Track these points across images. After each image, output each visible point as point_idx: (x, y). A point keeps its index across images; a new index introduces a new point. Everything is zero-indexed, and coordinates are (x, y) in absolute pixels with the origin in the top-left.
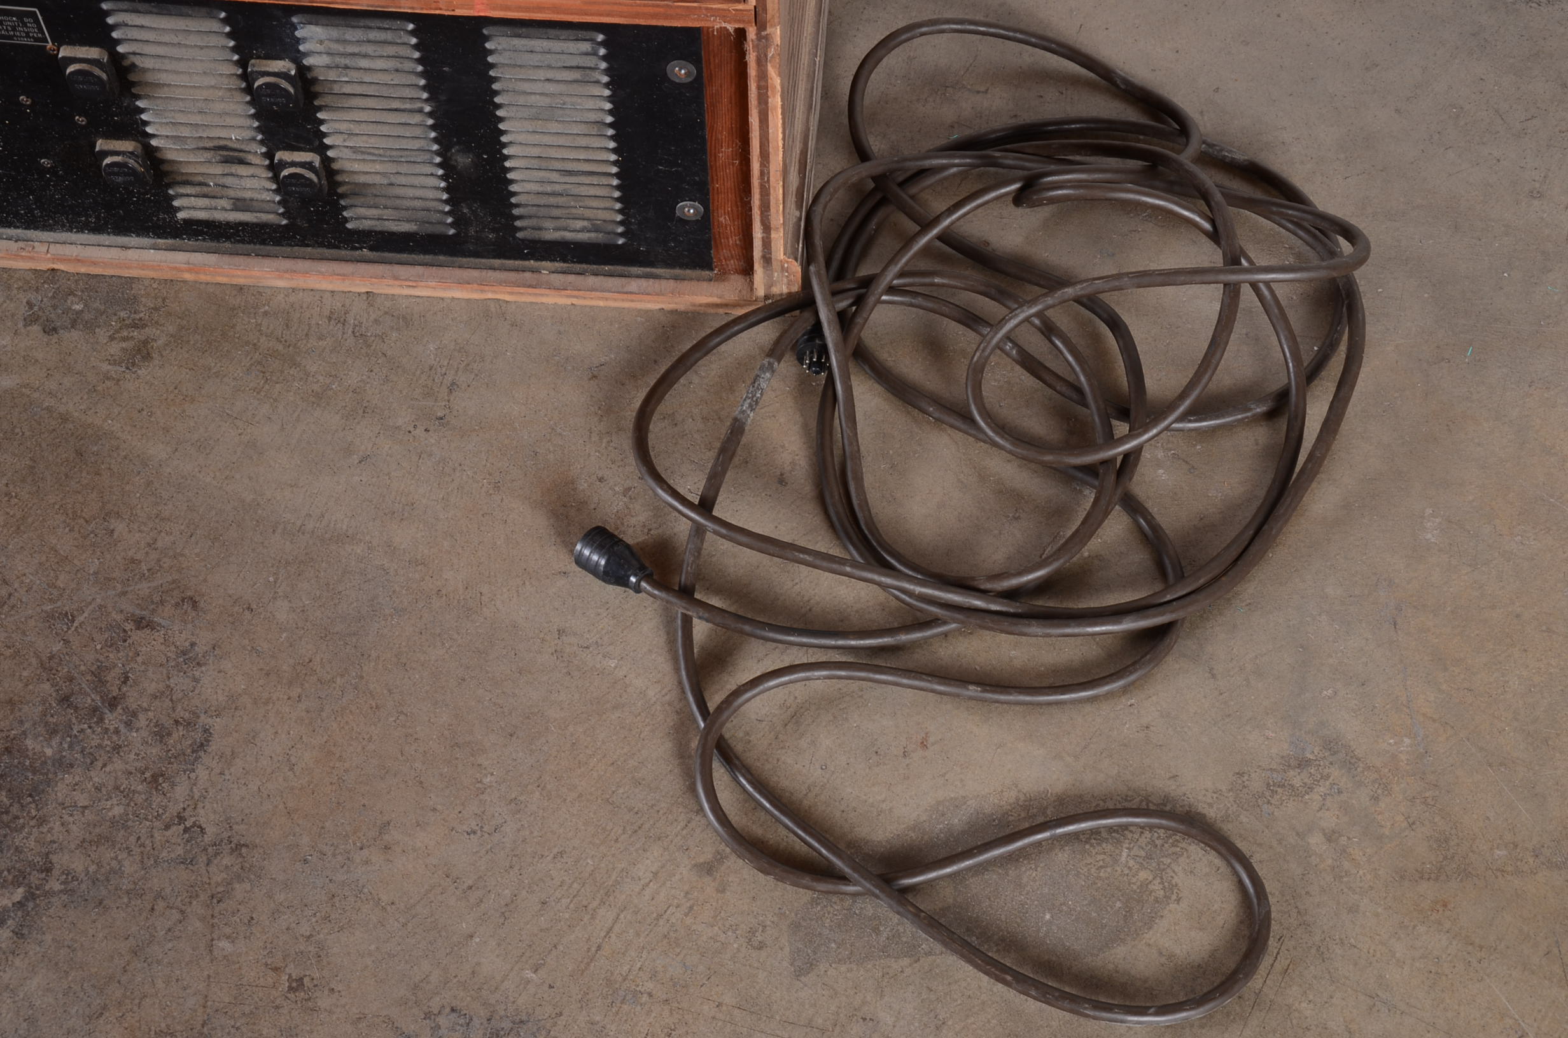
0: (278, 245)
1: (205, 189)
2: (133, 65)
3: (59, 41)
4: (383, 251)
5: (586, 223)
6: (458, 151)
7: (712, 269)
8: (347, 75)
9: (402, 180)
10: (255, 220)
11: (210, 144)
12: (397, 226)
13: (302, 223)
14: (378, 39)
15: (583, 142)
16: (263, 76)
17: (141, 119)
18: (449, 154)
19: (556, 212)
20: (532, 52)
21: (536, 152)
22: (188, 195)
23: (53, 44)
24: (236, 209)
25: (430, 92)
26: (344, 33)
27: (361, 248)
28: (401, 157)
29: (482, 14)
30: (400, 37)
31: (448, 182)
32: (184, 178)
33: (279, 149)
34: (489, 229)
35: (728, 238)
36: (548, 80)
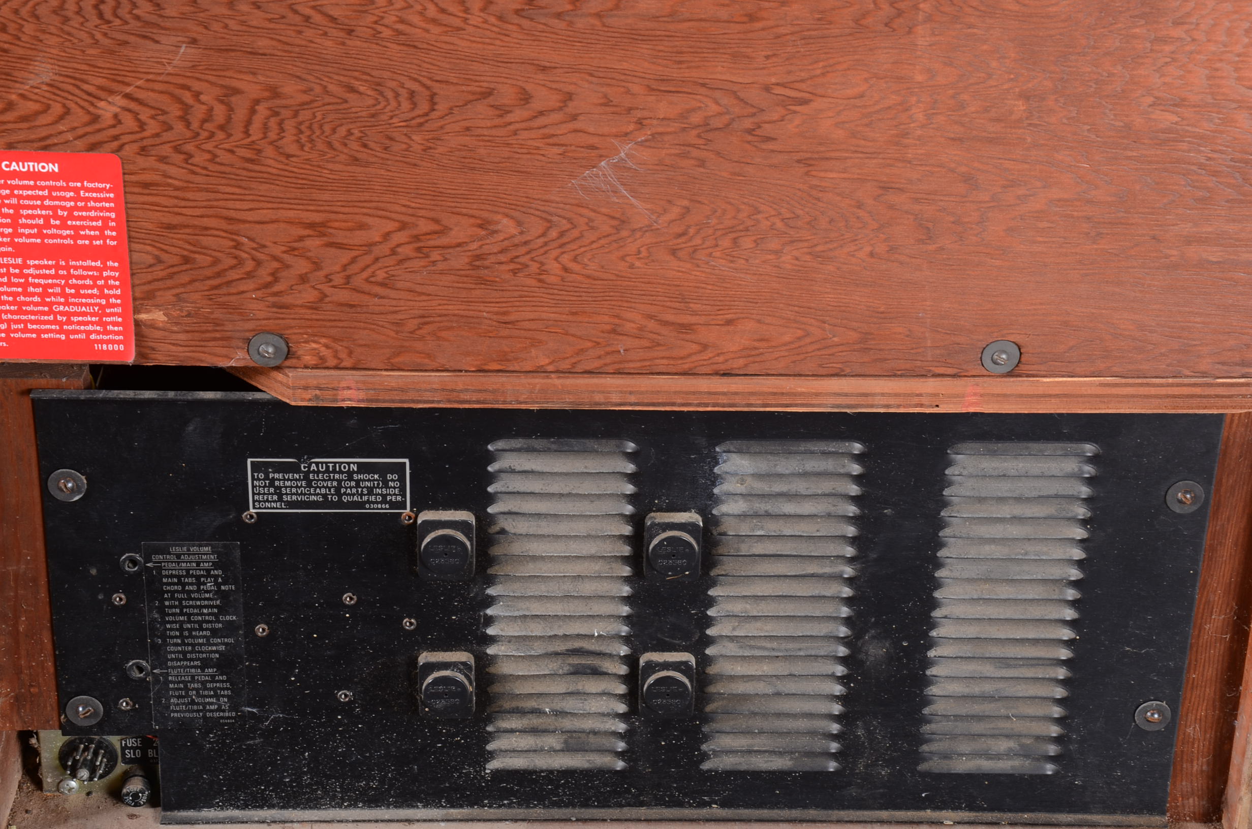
0: (603, 807)
1: (535, 721)
2: (503, 531)
3: (419, 505)
4: (738, 806)
5: (1011, 744)
6: (873, 637)
7: (1163, 813)
8: (762, 528)
9: (791, 687)
10: (586, 765)
11: (561, 647)
12: (767, 762)
13: (645, 768)
14: (817, 470)
15: (1036, 612)
16: (664, 531)
17: (486, 615)
18: (860, 643)
19: (977, 727)
20: (1004, 476)
21: (971, 631)
22: (512, 731)
23: (411, 510)
24: (568, 749)
25: (860, 549)
26: (776, 465)
27: (708, 804)
28: (800, 649)
29: (972, 410)
30: (844, 466)
31: (849, 688)
32: (514, 704)
33: (646, 650)
34: (884, 760)
35: (1192, 762)
36: (1015, 517)
